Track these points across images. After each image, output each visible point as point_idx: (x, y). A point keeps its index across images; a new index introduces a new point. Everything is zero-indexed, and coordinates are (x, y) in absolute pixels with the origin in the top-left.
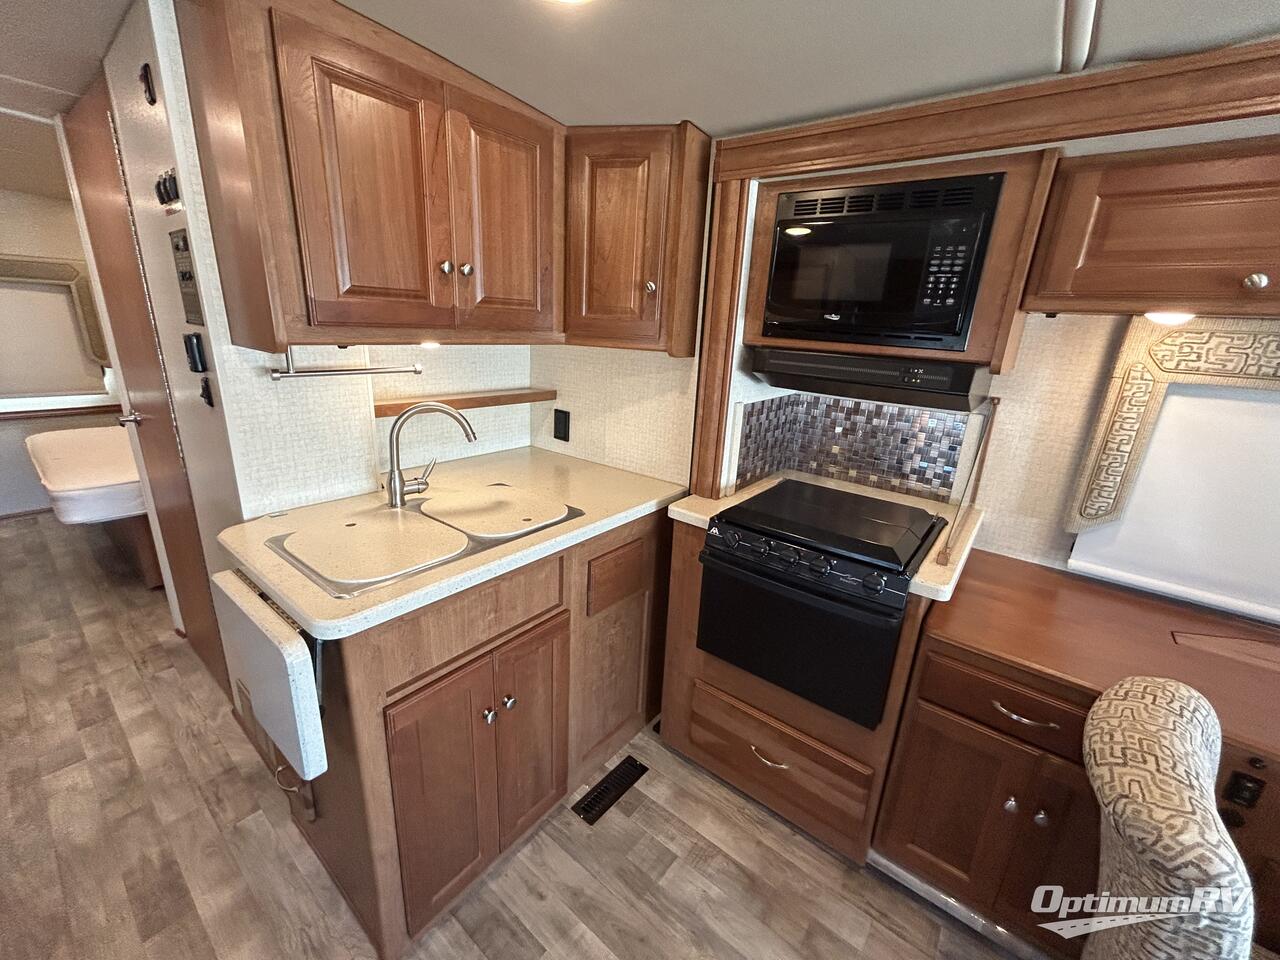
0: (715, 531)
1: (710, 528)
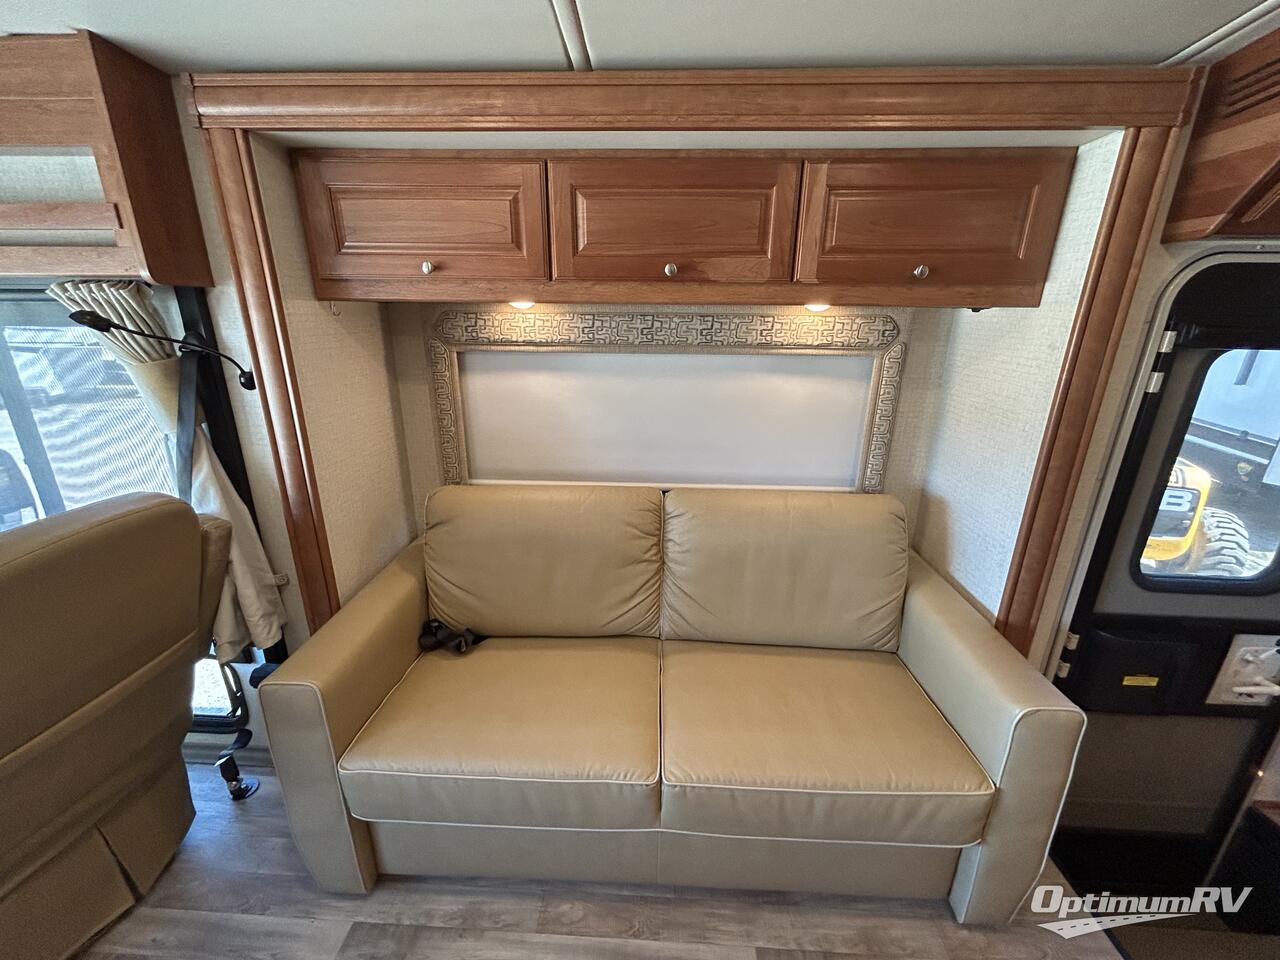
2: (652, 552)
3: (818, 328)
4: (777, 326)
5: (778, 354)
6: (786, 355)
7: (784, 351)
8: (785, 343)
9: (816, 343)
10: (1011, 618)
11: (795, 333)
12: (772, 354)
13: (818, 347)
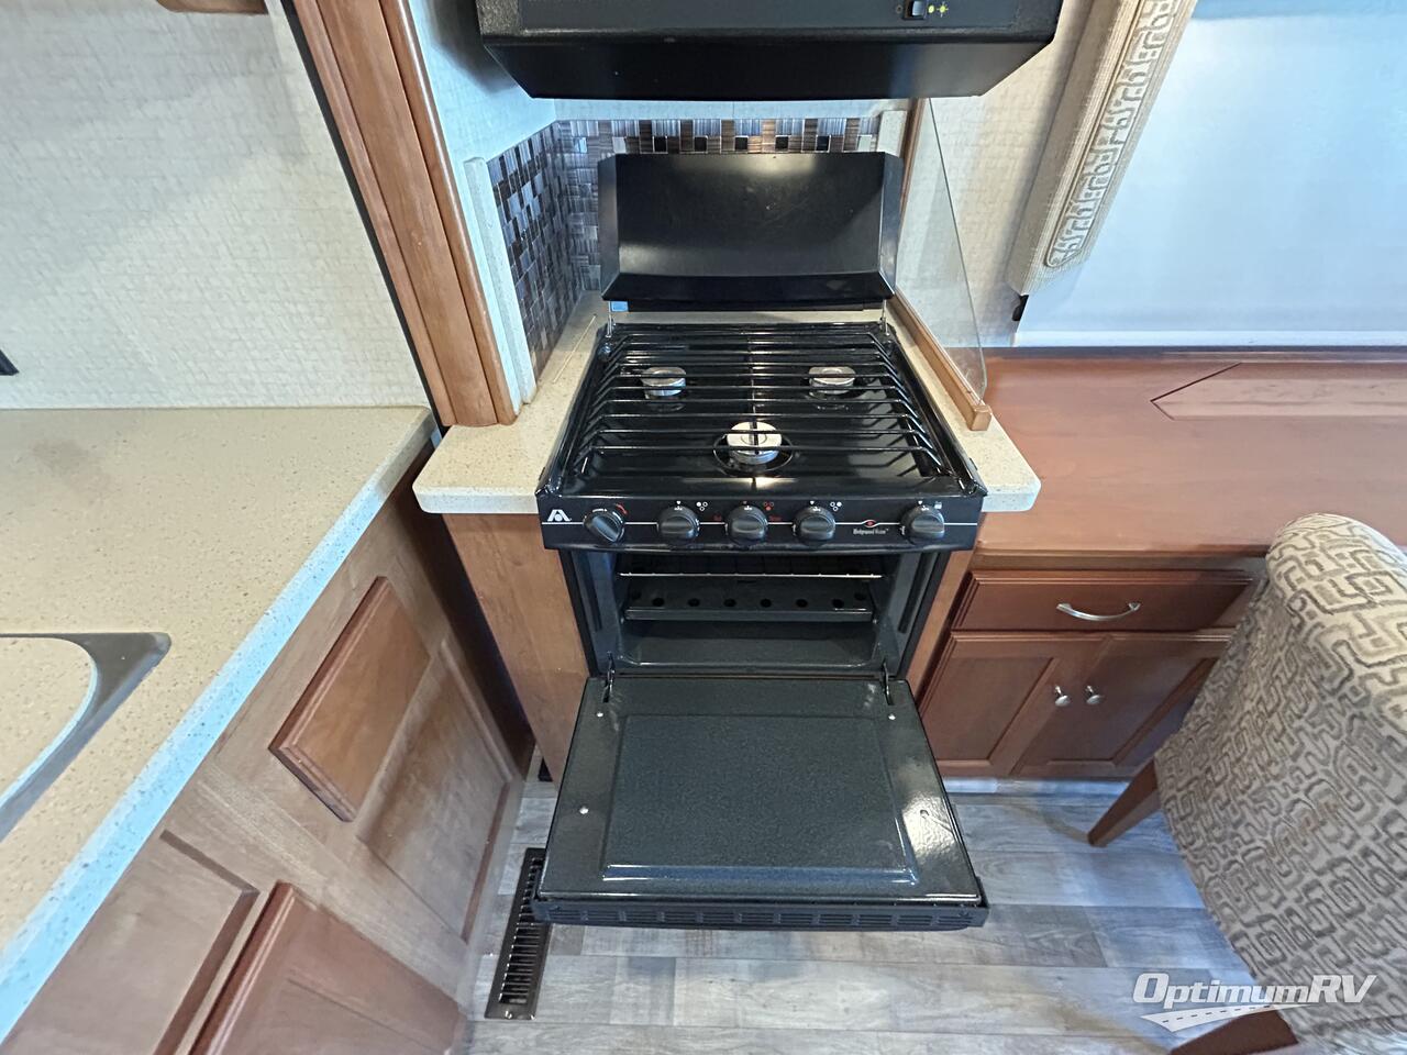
0: (558, 516)
1: (544, 513)
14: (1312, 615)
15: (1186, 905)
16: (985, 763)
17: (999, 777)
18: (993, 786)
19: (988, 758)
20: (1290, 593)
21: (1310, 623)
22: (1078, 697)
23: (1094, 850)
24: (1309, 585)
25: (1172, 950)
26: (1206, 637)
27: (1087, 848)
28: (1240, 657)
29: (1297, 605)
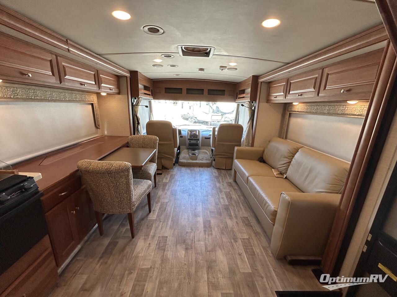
2: (290, 157)
3: (358, 109)
4: (346, 108)
5: (347, 117)
6: (349, 117)
7: (348, 116)
8: (348, 113)
9: (357, 114)
10: (341, 207)
11: (351, 110)
12: (345, 117)
13: (358, 115)
14: (88, 169)
15: (118, 227)
16: (74, 242)
17: (79, 243)
18: (79, 246)
19: (73, 240)
20: (84, 169)
21: (89, 169)
22: (76, 210)
23: (103, 236)
24: (85, 167)
25: (122, 232)
26: (83, 187)
27: (102, 237)
28: (88, 184)
29: (86, 169)
